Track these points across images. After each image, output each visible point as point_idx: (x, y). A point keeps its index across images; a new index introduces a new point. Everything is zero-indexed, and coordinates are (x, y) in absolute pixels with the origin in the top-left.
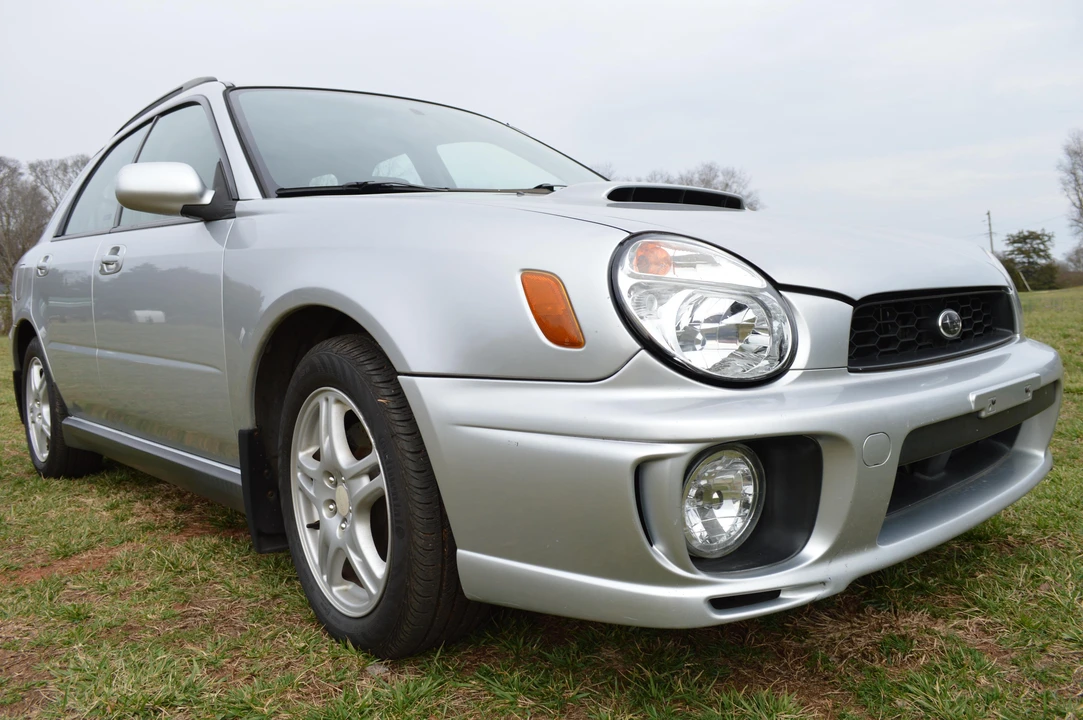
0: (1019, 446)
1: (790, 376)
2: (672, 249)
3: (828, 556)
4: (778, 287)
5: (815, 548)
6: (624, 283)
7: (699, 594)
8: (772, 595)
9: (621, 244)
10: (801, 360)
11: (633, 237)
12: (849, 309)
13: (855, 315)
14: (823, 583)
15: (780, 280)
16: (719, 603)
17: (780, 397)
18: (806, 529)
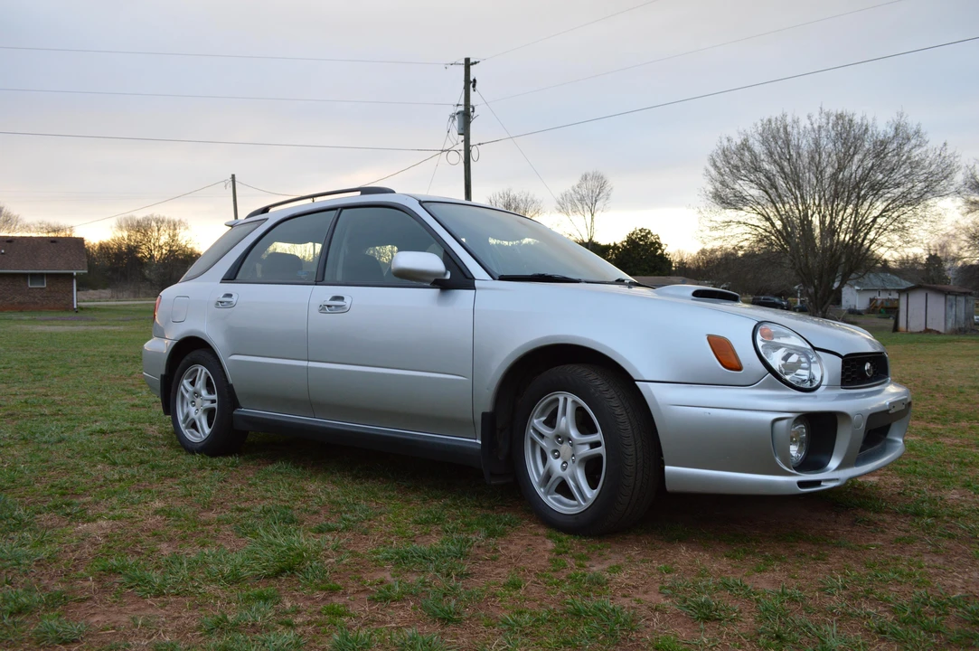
0: (889, 437)
1: (822, 388)
2: (773, 328)
3: (840, 467)
4: (815, 349)
5: (834, 463)
6: (760, 344)
7: (795, 479)
8: (818, 483)
9: (755, 327)
10: (825, 382)
11: (760, 323)
12: (841, 360)
13: (843, 361)
14: (837, 480)
15: (815, 346)
16: (801, 484)
17: (816, 396)
18: (829, 454)
